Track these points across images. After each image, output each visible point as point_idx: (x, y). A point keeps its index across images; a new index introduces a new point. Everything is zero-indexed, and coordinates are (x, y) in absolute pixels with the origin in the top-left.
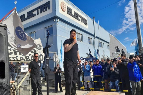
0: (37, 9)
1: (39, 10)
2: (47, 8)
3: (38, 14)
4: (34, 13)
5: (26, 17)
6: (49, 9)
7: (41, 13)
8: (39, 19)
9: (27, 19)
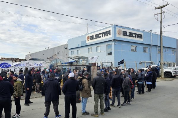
0: (102, 33)
1: (103, 34)
2: (109, 34)
3: (102, 36)
4: (100, 36)
5: (94, 37)
6: (110, 34)
7: (104, 36)
8: (103, 40)
9: (95, 38)
